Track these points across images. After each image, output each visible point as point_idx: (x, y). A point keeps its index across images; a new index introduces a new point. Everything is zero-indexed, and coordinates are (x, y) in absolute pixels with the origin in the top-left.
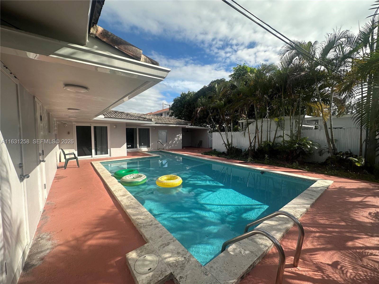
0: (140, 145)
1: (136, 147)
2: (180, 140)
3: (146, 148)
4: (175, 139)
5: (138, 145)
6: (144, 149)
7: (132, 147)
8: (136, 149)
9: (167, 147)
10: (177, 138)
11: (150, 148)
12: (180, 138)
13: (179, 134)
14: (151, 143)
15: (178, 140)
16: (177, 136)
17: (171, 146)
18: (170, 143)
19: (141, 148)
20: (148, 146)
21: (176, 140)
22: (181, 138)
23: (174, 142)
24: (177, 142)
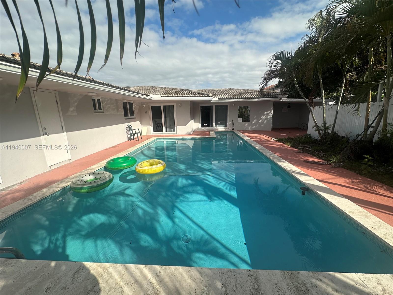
0: (217, 124)
1: (212, 126)
2: (270, 118)
3: (223, 128)
4: (262, 117)
5: (214, 124)
6: (221, 129)
7: (208, 126)
8: (212, 128)
9: (250, 127)
10: (265, 117)
11: (228, 127)
12: (270, 116)
13: (268, 111)
14: (229, 122)
15: (266, 119)
16: (266, 113)
17: (256, 126)
18: (253, 123)
19: (218, 127)
20: (226, 126)
21: (262, 119)
22: (272, 116)
23: (260, 121)
24: (264, 121)
